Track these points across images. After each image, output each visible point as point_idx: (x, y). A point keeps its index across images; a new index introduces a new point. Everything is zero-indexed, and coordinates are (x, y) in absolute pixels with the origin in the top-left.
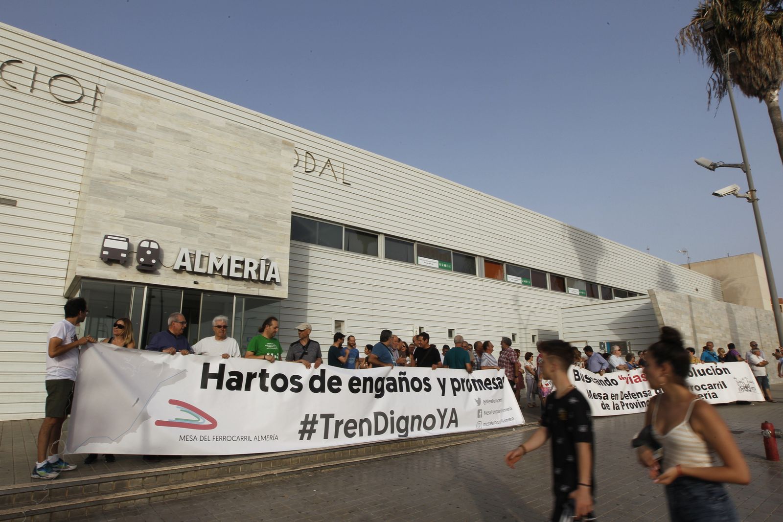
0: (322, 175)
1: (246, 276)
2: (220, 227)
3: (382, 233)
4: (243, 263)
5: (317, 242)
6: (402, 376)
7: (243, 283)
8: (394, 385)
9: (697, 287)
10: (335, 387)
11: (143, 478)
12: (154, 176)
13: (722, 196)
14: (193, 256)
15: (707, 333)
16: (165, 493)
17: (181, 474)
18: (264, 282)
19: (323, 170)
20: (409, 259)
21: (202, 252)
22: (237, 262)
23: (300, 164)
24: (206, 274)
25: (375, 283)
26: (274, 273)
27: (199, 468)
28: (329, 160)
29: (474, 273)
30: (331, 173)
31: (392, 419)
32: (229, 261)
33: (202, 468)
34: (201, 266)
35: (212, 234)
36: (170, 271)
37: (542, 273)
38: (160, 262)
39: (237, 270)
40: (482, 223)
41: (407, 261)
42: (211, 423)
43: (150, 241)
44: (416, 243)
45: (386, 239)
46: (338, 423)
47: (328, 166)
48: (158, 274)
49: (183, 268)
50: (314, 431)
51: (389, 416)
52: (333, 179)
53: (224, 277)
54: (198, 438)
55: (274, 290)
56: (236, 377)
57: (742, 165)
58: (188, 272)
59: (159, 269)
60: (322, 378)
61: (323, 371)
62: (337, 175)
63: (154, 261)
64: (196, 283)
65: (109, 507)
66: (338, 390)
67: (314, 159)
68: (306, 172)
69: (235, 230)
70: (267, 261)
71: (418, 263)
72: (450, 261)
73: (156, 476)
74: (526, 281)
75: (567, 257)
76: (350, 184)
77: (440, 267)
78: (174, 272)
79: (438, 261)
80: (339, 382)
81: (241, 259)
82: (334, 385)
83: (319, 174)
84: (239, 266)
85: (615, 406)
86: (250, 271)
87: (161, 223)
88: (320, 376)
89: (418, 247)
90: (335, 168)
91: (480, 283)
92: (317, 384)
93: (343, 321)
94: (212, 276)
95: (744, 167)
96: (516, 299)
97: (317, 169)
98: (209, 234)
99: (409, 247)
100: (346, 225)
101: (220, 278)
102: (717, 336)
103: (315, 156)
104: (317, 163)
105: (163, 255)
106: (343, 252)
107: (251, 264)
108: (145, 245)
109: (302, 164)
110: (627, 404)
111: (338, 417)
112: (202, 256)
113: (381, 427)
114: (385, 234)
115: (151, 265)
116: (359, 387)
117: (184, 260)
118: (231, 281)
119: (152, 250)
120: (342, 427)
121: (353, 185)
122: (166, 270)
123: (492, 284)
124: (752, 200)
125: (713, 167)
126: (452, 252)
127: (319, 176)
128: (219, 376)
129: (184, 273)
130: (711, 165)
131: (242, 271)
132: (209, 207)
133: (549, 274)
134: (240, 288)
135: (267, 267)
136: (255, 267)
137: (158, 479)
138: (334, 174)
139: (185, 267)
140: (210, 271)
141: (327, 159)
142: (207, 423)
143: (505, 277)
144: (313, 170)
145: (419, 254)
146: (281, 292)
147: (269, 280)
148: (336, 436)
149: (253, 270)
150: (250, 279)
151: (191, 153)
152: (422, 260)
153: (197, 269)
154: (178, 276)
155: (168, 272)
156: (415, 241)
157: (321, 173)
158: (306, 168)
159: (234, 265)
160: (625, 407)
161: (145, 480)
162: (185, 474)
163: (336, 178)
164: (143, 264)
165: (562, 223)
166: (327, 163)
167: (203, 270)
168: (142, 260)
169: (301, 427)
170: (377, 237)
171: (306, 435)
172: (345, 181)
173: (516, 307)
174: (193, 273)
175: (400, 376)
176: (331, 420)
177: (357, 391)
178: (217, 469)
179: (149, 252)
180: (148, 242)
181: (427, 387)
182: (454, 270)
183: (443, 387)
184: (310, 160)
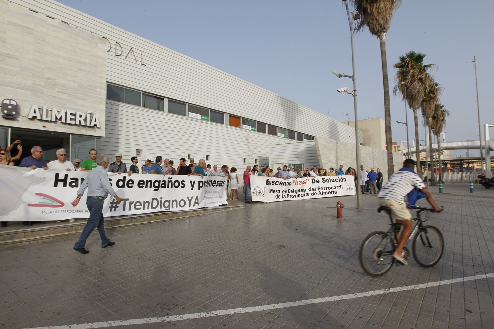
0: (127, 58)
1: (78, 123)
2: (58, 92)
3: (166, 97)
4: (75, 115)
5: (124, 102)
6: (170, 180)
7: (76, 127)
8: (164, 184)
9: (350, 135)
10: (130, 185)
11: (25, 233)
12: (9, 56)
13: (340, 92)
14: (41, 110)
15: (344, 160)
16: (38, 239)
17: (46, 231)
18: (90, 127)
19: (128, 55)
20: (183, 114)
21: (47, 107)
22: (71, 114)
23: (112, 50)
24: (51, 121)
25: (162, 127)
26: (95, 121)
27: (56, 228)
28: (131, 49)
29: (223, 123)
30: (134, 57)
31: (161, 201)
32: (66, 113)
33: (58, 227)
34: (47, 116)
35: (53, 96)
36: (26, 119)
37: (264, 124)
38: (18, 113)
39: (71, 119)
40: (229, 93)
41: (182, 115)
42: (60, 204)
43: (10, 100)
44: (188, 104)
45: (169, 101)
46: (131, 203)
47: (131, 52)
48: (18, 120)
49: (34, 118)
50: (118, 207)
51: (159, 200)
52: (135, 61)
53: (63, 123)
54: (53, 212)
55: (96, 131)
56: (74, 181)
57: (352, 77)
58: (38, 120)
59: (18, 117)
60: (124, 181)
61: (125, 177)
62: (137, 59)
63: (14, 113)
64: (44, 127)
65: (7, 246)
66: (132, 187)
67: (121, 47)
68: (116, 55)
69: (69, 94)
70: (91, 114)
71: (188, 116)
72: (208, 116)
73: (32, 232)
74: (254, 129)
75: (279, 115)
76: (145, 65)
77: (202, 119)
78: (29, 120)
79: (201, 115)
80: (133, 183)
81: (74, 113)
82: (130, 184)
83: (125, 57)
84: (73, 117)
85: (283, 197)
86: (80, 120)
87: (16, 88)
88: (123, 179)
89: (189, 106)
90: (136, 54)
91: (226, 129)
92: (121, 184)
93: (142, 150)
94: (55, 122)
95: (353, 78)
96: (247, 138)
97: (123, 54)
98: (51, 96)
99: (183, 106)
100: (143, 91)
101: (60, 124)
102: (350, 162)
103: (122, 45)
104: (124, 50)
105: (20, 109)
106: (141, 108)
107: (81, 116)
108: (7, 102)
109: (113, 50)
110: (290, 196)
111: (130, 200)
112: (47, 110)
113: (154, 205)
114: (168, 98)
115: (12, 115)
116: (144, 185)
117: (35, 112)
118: (67, 126)
119: (12, 105)
120: (133, 205)
121: (147, 66)
122: (23, 118)
123: (233, 130)
124: (354, 96)
125: (340, 76)
126: (210, 110)
127: (125, 58)
128: (65, 180)
129: (36, 121)
130: (339, 75)
131: (75, 120)
132: (50, 79)
133: (268, 125)
134: (74, 130)
135: (91, 118)
136: (83, 117)
137: (33, 233)
138: (135, 58)
139: (36, 117)
140: (54, 120)
141: (130, 48)
142: (59, 204)
143: (241, 126)
144: (121, 55)
145: (189, 111)
146: (101, 133)
147: (93, 126)
148: (130, 209)
149: (82, 119)
150: (80, 124)
151: (34, 42)
152: (191, 114)
153: (44, 118)
154: (32, 122)
155: (24, 119)
156: (187, 103)
157: (126, 57)
158: (116, 53)
159: (69, 116)
160: (289, 197)
161: (26, 234)
162: (48, 231)
163: (136, 60)
164: (6, 114)
165: (277, 95)
166: (130, 50)
167: (49, 119)
168: (6, 112)
169: (110, 205)
170: (163, 99)
171: (113, 209)
172: (142, 63)
173: (247, 144)
174: (42, 120)
175: (169, 180)
176: (127, 201)
177: (142, 187)
178: (66, 228)
179: (10, 107)
180: (9, 101)
181: (183, 186)
182: (210, 121)
183: (193, 186)
184: (118, 48)
